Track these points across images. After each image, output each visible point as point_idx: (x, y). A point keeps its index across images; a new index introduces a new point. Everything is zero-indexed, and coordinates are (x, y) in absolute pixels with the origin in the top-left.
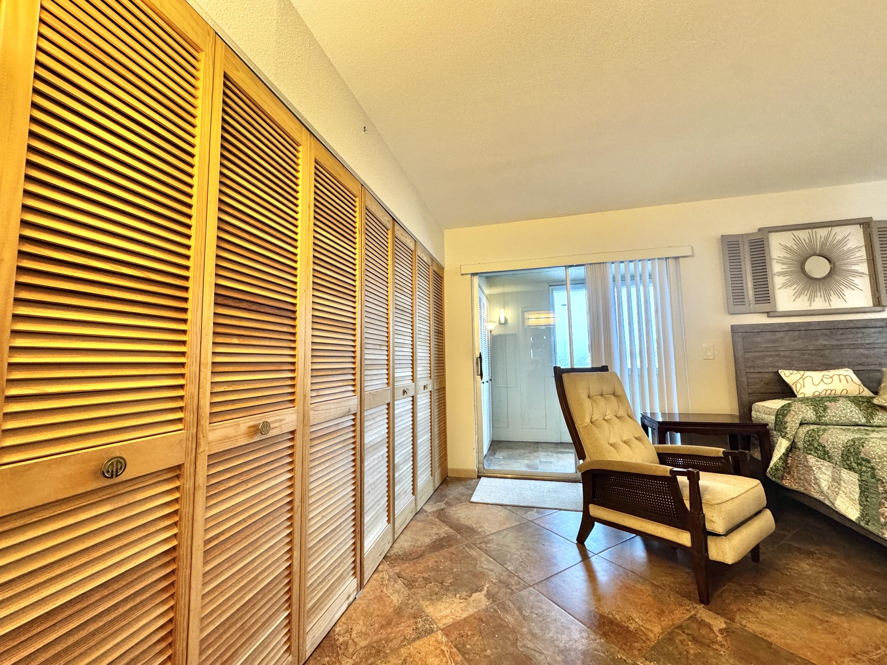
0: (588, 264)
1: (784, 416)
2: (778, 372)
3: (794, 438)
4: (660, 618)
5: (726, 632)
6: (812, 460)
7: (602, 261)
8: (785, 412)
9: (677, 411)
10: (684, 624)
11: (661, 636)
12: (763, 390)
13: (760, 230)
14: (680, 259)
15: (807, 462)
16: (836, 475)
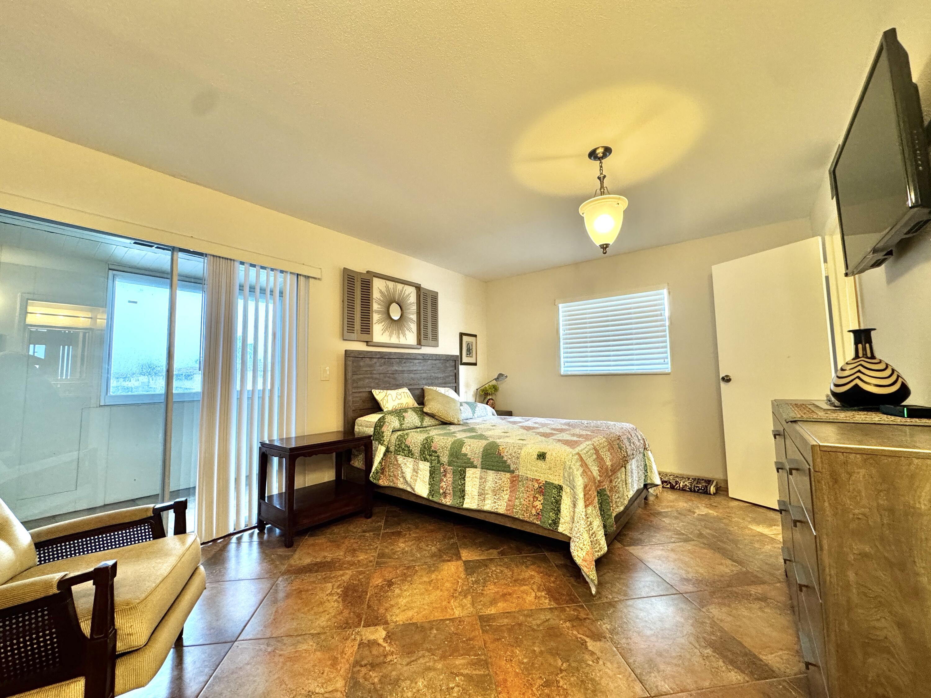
0: (211, 255)
1: (381, 427)
2: (371, 392)
3: (388, 444)
4: (336, 669)
5: (389, 637)
6: (400, 459)
7: (229, 257)
8: (382, 424)
9: (293, 435)
10: (358, 658)
11: (347, 688)
12: (361, 407)
13: (368, 272)
14: (310, 279)
15: (397, 461)
16: (416, 467)
